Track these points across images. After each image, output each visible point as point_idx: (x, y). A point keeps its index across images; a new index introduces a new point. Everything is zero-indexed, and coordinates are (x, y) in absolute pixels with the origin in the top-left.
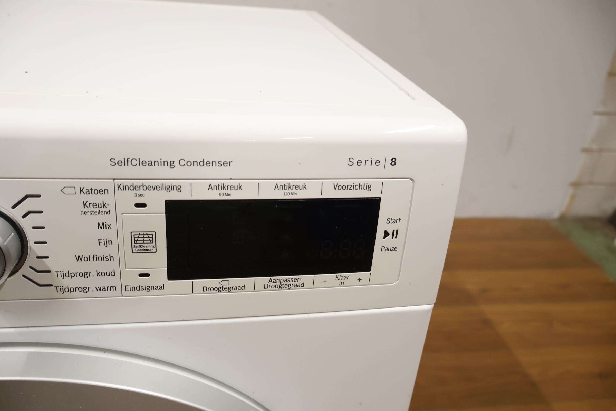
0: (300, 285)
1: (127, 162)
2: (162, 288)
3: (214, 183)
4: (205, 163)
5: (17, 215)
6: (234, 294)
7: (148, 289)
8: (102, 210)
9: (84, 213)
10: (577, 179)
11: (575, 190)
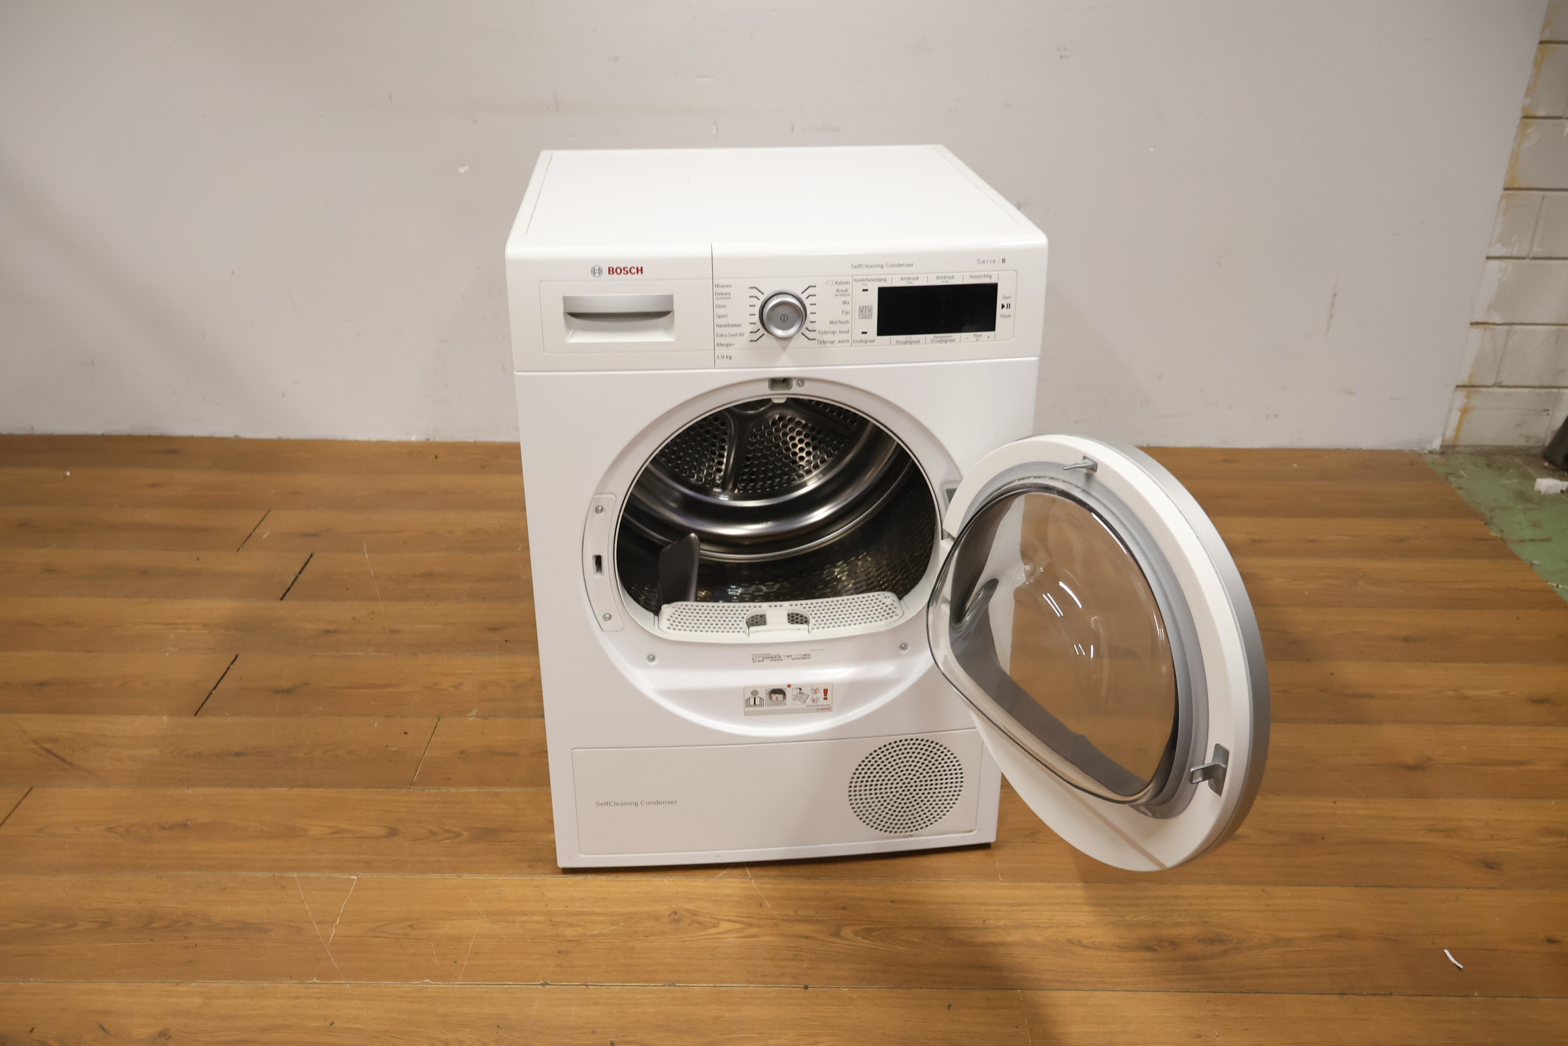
0: (952, 340)
1: (860, 266)
2: (873, 341)
3: (904, 276)
4: (899, 265)
5: (803, 297)
6: (913, 346)
7: (866, 342)
8: (846, 293)
9: (837, 295)
10: (1471, 377)
11: (1468, 396)
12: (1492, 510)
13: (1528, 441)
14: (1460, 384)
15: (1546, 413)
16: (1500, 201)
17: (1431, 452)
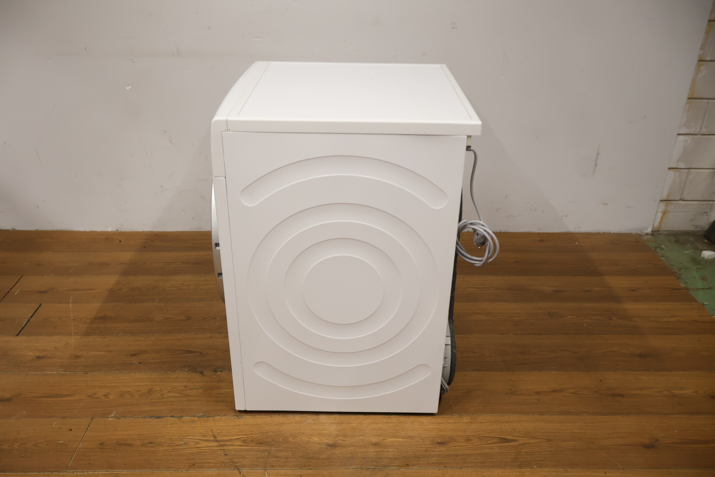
10: (668, 196)
11: (666, 205)
12: (680, 270)
13: (696, 228)
14: (662, 199)
15: (706, 214)
16: (686, 105)
17: (646, 234)
